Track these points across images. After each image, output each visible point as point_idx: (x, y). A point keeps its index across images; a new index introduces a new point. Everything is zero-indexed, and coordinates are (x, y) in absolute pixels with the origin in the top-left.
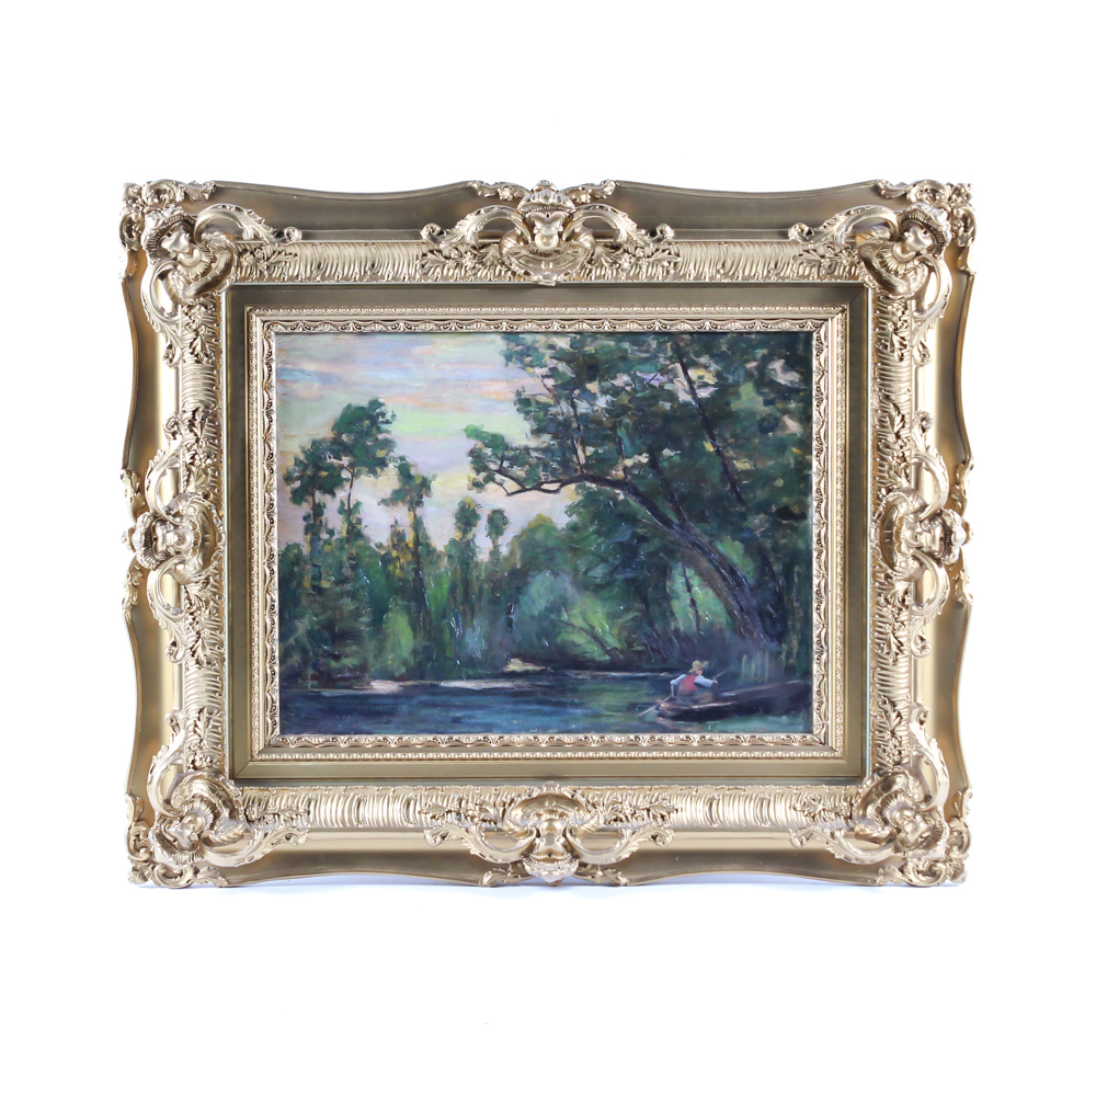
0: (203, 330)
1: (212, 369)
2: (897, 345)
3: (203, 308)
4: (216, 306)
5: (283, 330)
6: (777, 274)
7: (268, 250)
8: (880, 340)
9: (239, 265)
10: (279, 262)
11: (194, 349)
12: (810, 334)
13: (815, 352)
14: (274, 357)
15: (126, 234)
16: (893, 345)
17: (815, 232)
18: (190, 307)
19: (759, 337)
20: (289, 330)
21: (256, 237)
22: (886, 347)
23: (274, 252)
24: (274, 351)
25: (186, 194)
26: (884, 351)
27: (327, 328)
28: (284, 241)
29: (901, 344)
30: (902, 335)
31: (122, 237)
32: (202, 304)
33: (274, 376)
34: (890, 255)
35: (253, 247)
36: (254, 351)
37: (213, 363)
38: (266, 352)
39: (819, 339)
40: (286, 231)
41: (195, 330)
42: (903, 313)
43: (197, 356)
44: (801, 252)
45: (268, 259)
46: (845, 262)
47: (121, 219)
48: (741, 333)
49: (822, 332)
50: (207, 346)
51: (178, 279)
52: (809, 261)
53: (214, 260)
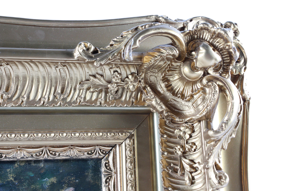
2: (187, 168)
6: (64, 99)
8: (169, 164)
12: (99, 160)
13: (104, 180)
16: (183, 169)
17: (101, 51)
19: (48, 165)
22: (176, 171)
26: (174, 175)
29: (191, 167)
30: (192, 158)
34: (177, 77)
39: (107, 165)
42: (191, 136)
44: (88, 77)
46: (131, 87)
48: (29, 162)
49: (111, 159)
52: (96, 86)
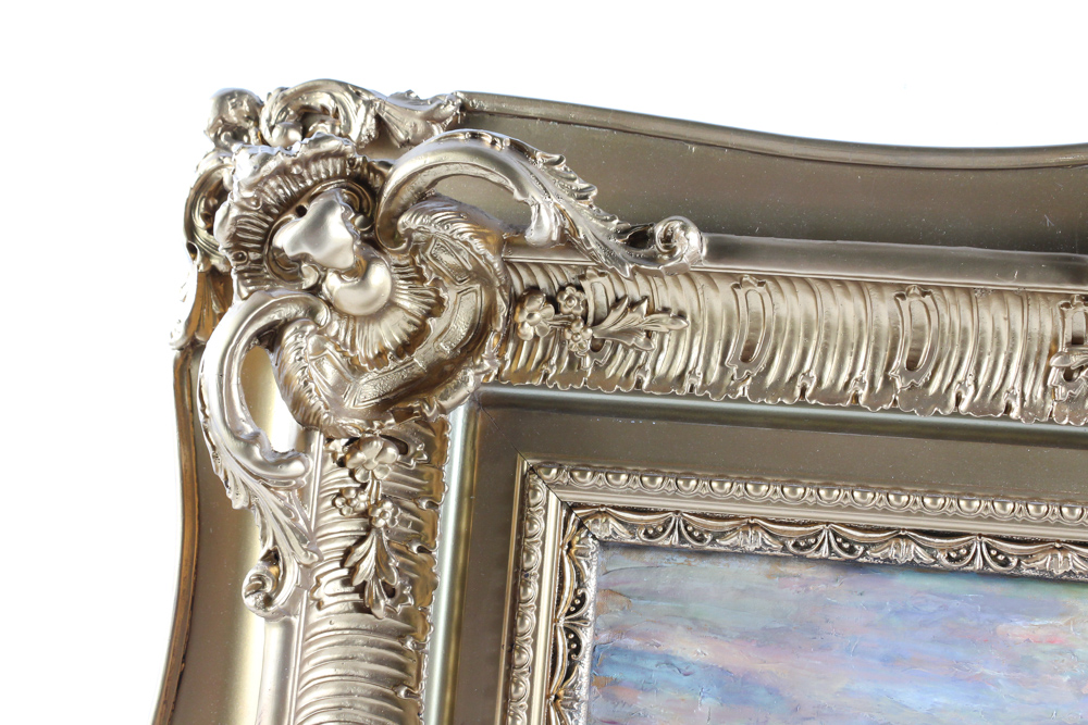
0: (386, 515)
1: (401, 635)
3: (392, 451)
4: (436, 447)
5: (624, 535)
7: (599, 290)
9: (511, 332)
10: (629, 332)
11: (353, 570)
14: (589, 610)
15: (200, 223)
18: (355, 444)
20: (641, 538)
21: (567, 241)
23: (618, 301)
24: (590, 593)
25: (381, 123)
27: (752, 541)
28: (652, 259)
31: (190, 229)
32: (391, 439)
33: (583, 669)
35: (558, 279)
36: (532, 591)
37: (406, 617)
38: (567, 595)
40: (659, 230)
41: (365, 514)
43: (361, 589)
45: (598, 321)
47: (192, 180)
50: (394, 562)
51: (319, 349)
53: (436, 307)
